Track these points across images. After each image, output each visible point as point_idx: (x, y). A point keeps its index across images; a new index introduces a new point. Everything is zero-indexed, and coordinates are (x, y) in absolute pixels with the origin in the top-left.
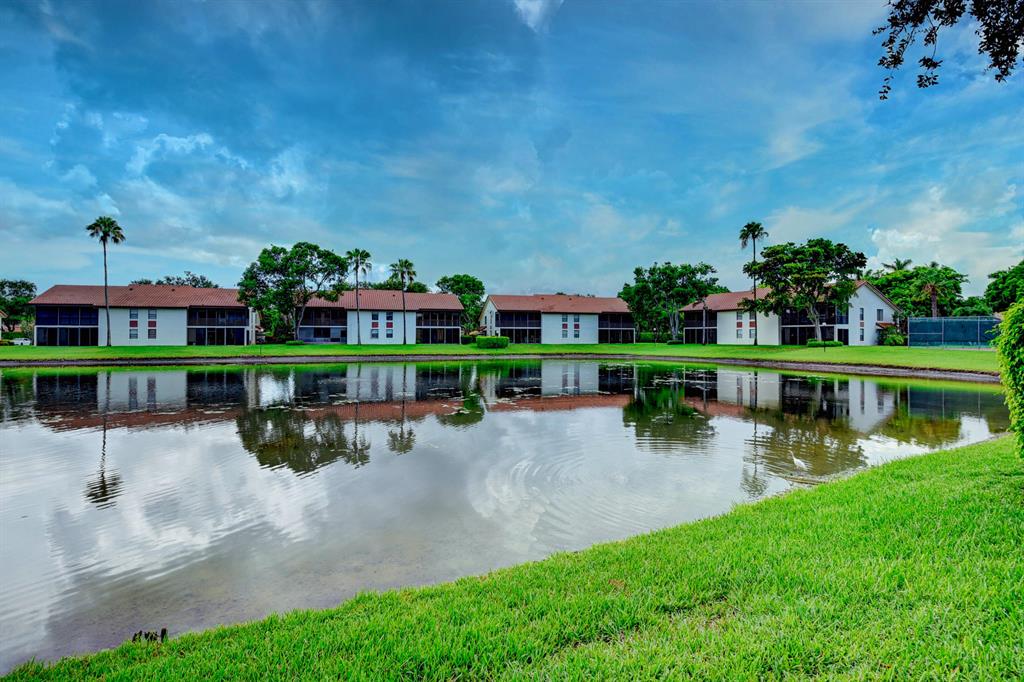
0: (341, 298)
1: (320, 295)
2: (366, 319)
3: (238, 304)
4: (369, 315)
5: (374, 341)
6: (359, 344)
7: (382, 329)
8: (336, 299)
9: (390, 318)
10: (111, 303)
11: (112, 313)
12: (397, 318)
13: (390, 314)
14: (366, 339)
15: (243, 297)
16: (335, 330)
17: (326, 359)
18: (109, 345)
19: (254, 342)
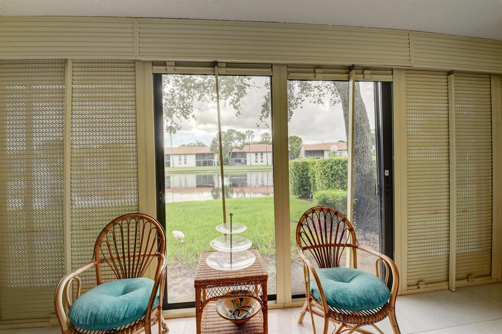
0: (244, 148)
1: (236, 147)
2: (253, 155)
3: (211, 152)
4: (254, 154)
5: (256, 164)
6: (251, 165)
7: (259, 159)
8: (242, 149)
9: (262, 155)
10: (174, 153)
11: (174, 156)
12: (265, 155)
13: (262, 153)
14: (253, 163)
15: (212, 149)
16: (243, 160)
17: (239, 171)
18: (173, 167)
19: (217, 165)
